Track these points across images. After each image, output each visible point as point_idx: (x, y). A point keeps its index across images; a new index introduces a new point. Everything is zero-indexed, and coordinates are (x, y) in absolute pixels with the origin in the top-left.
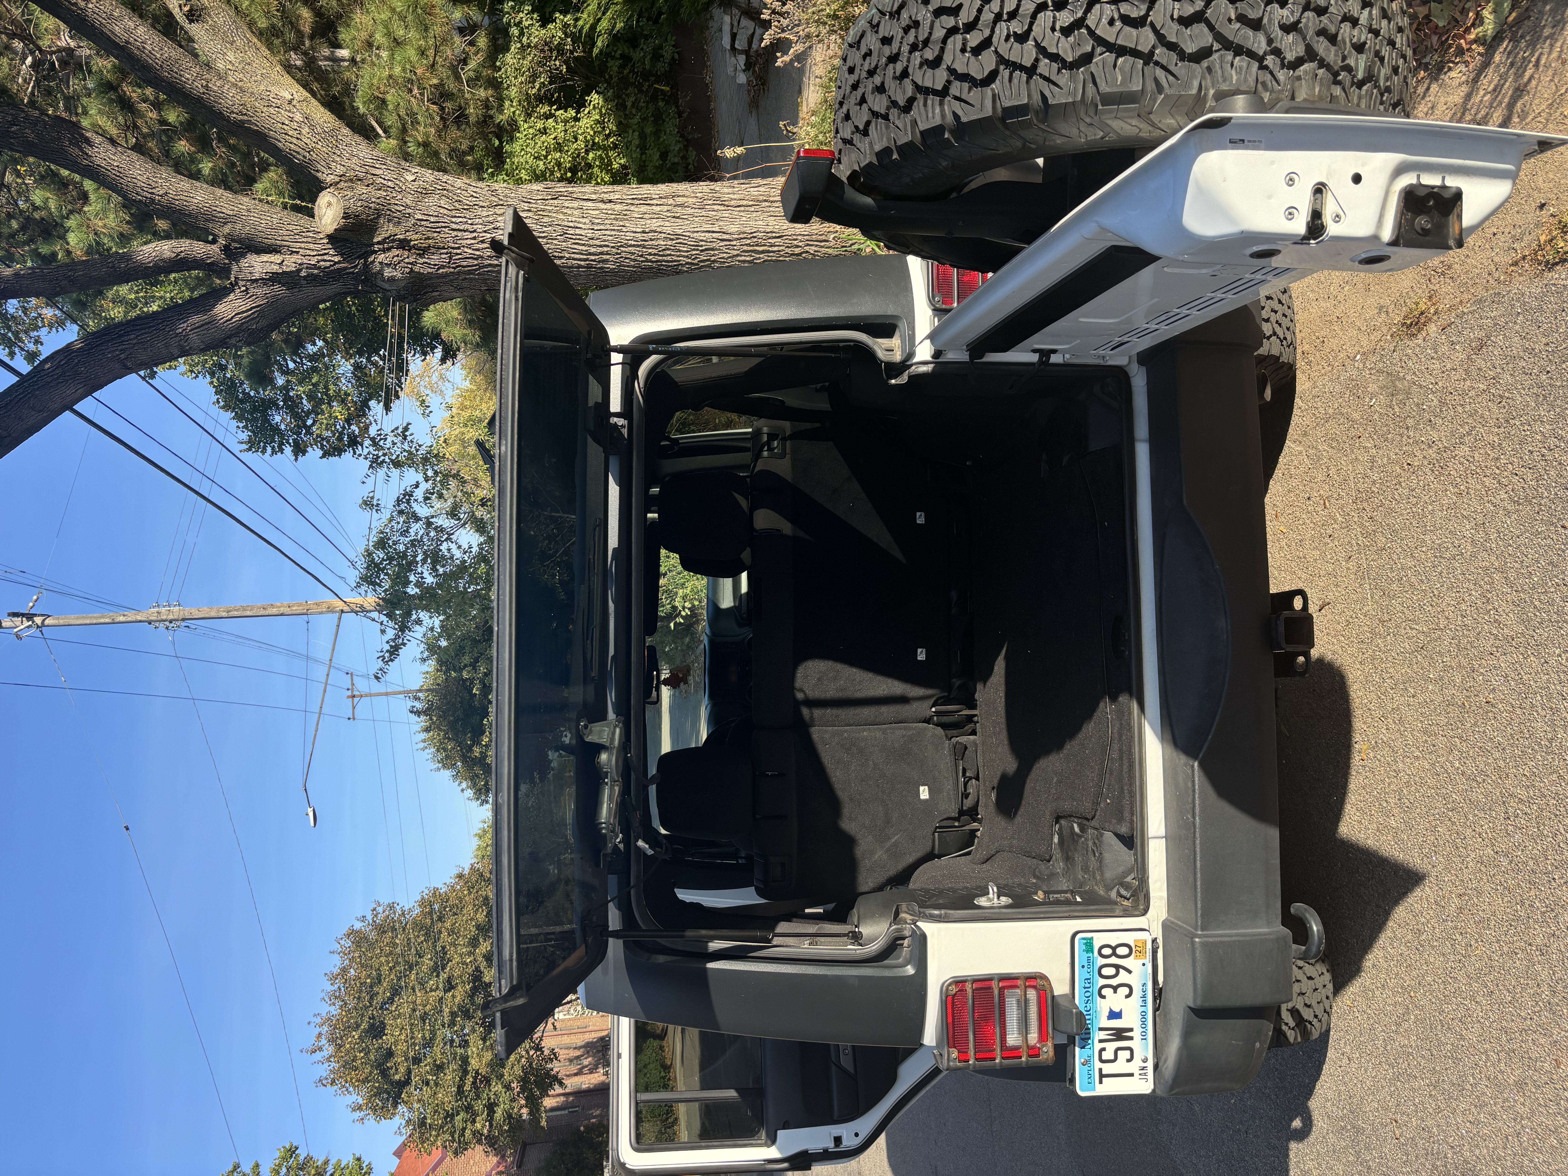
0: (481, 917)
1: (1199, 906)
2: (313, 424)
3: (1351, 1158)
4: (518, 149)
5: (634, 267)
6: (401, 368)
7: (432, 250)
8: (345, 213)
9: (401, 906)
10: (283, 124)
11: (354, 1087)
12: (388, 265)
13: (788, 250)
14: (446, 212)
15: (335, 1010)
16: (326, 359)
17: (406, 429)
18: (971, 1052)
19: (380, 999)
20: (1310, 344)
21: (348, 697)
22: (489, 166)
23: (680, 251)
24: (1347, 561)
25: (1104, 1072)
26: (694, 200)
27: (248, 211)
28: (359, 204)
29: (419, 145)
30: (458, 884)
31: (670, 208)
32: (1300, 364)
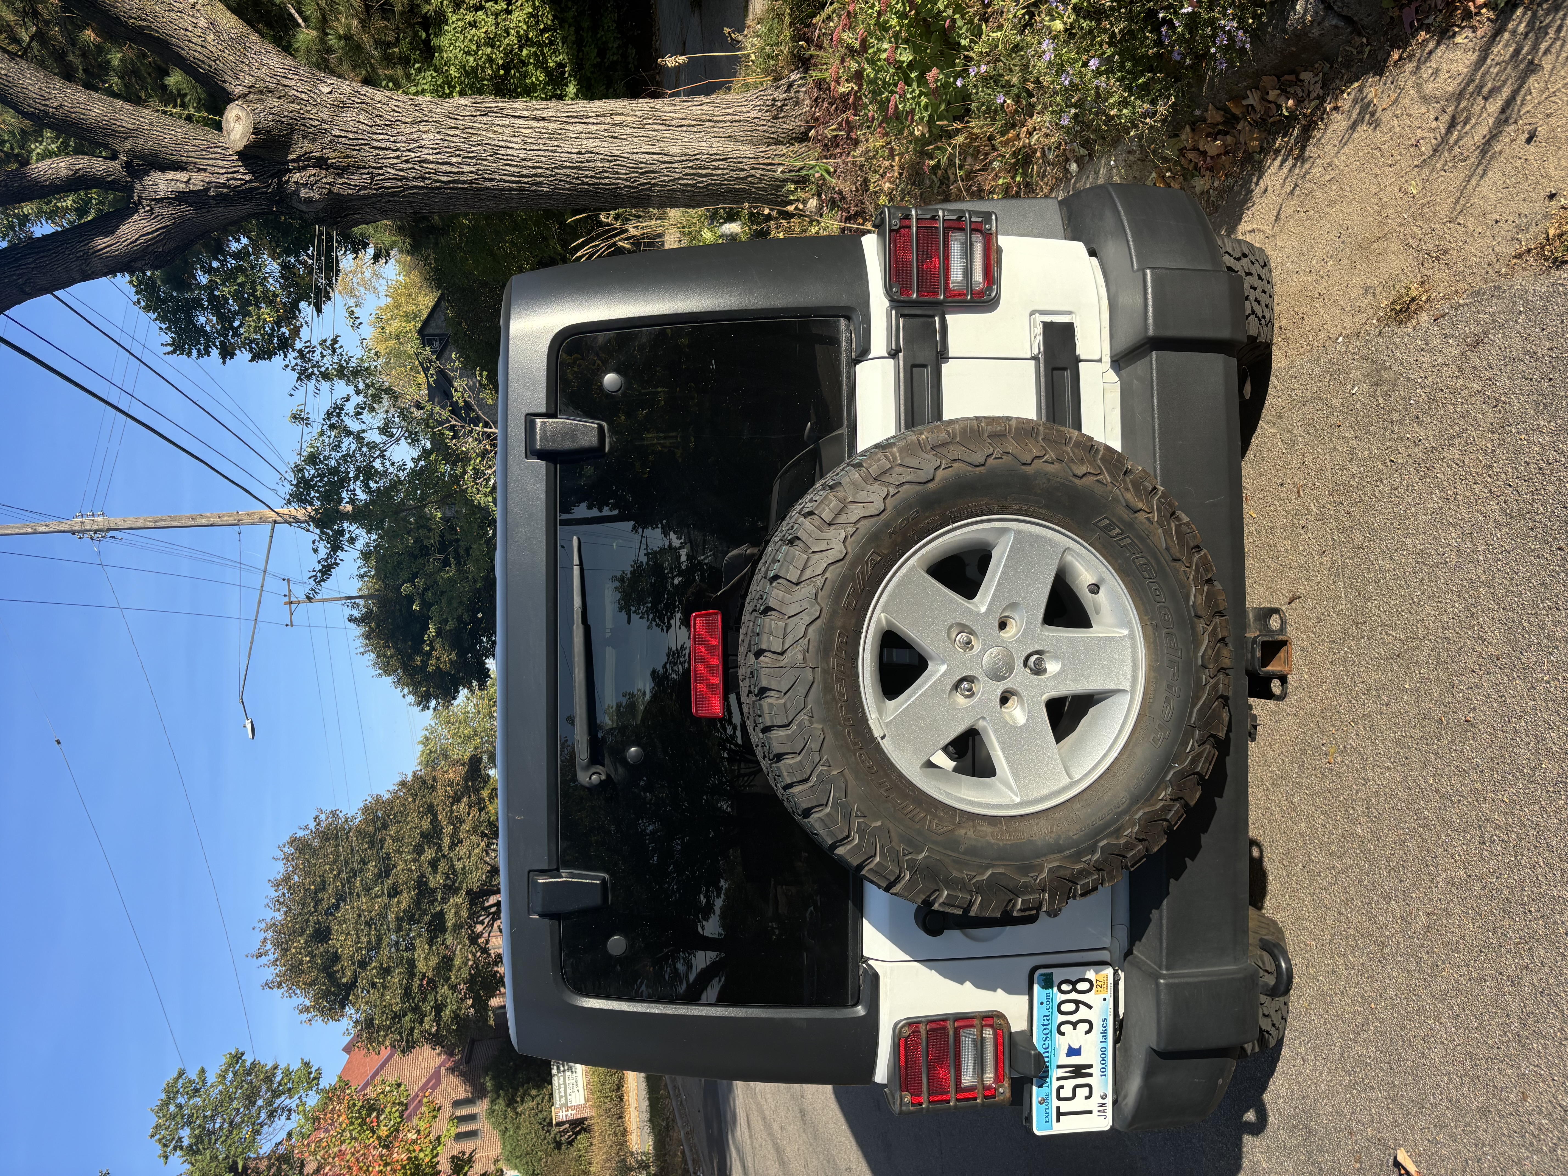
0: (426, 824)
1: (1165, 945)
2: (240, 326)
3: (1302, 1157)
4: (447, 43)
5: (569, 190)
6: (331, 268)
7: (353, 170)
8: (255, 128)
9: (344, 813)
10: (186, 30)
11: (301, 989)
12: (305, 185)
13: (733, 174)
14: (365, 128)
15: (279, 916)
16: (252, 257)
17: (335, 341)
18: (925, 1096)
19: (325, 905)
20: (1288, 319)
21: (286, 603)
22: (416, 62)
23: (618, 173)
24: (1321, 556)
25: (1061, 1111)
26: (633, 119)
27: (151, 124)
28: (270, 118)
29: (340, 38)
30: (400, 790)
31: (607, 127)
32: (1277, 340)
